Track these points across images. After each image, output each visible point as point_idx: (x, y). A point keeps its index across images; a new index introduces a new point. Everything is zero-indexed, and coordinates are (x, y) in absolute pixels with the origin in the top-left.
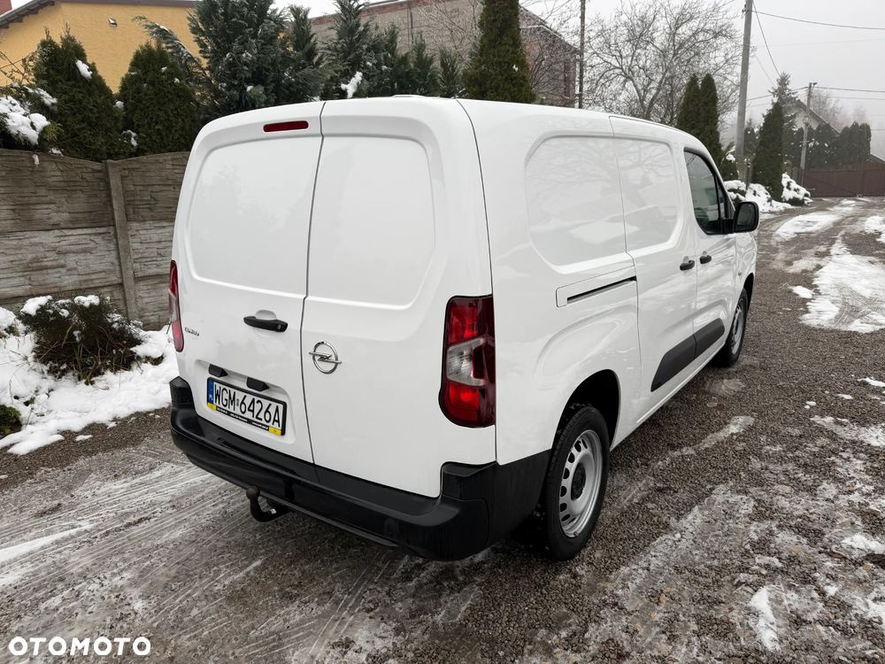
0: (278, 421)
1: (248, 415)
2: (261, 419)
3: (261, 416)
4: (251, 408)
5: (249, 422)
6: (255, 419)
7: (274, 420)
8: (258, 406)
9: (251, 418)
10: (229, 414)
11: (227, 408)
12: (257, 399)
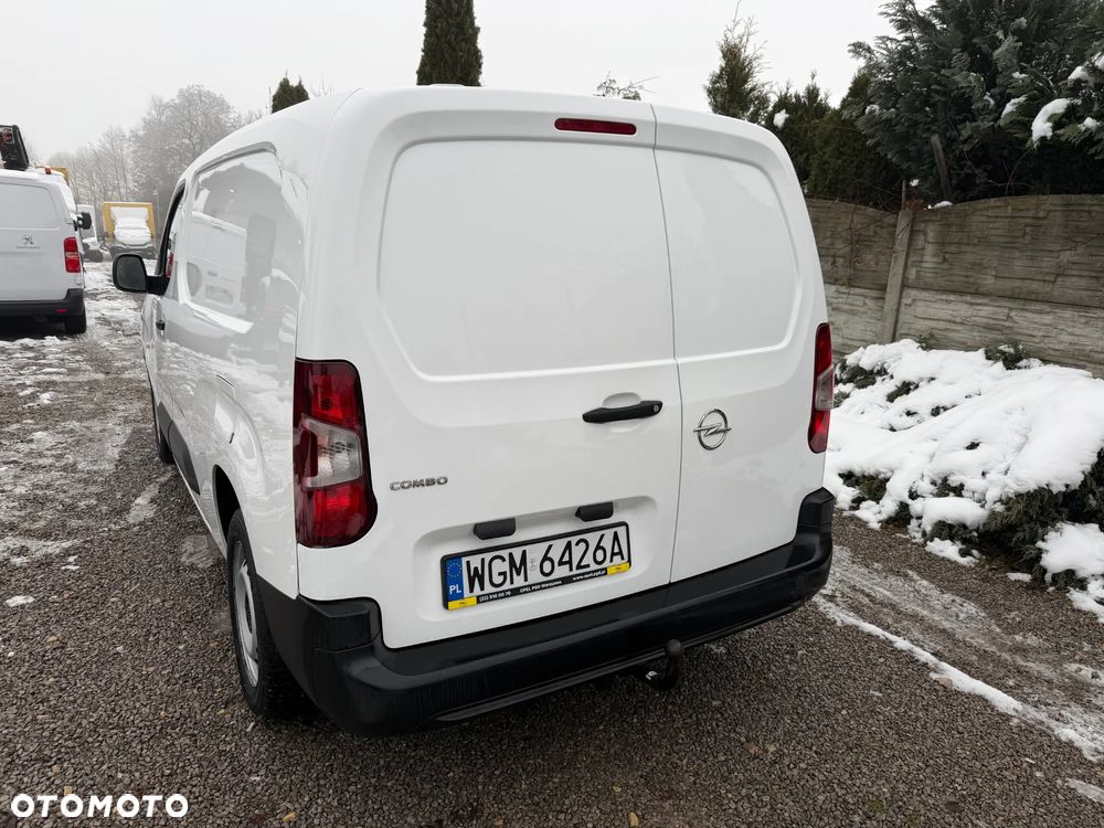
0: (620, 553)
1: (562, 572)
2: (588, 566)
3: (588, 559)
4: (566, 558)
5: (566, 581)
6: (575, 572)
7: (613, 554)
8: (577, 552)
9: (568, 574)
10: (516, 592)
11: (507, 586)
12: (574, 540)
